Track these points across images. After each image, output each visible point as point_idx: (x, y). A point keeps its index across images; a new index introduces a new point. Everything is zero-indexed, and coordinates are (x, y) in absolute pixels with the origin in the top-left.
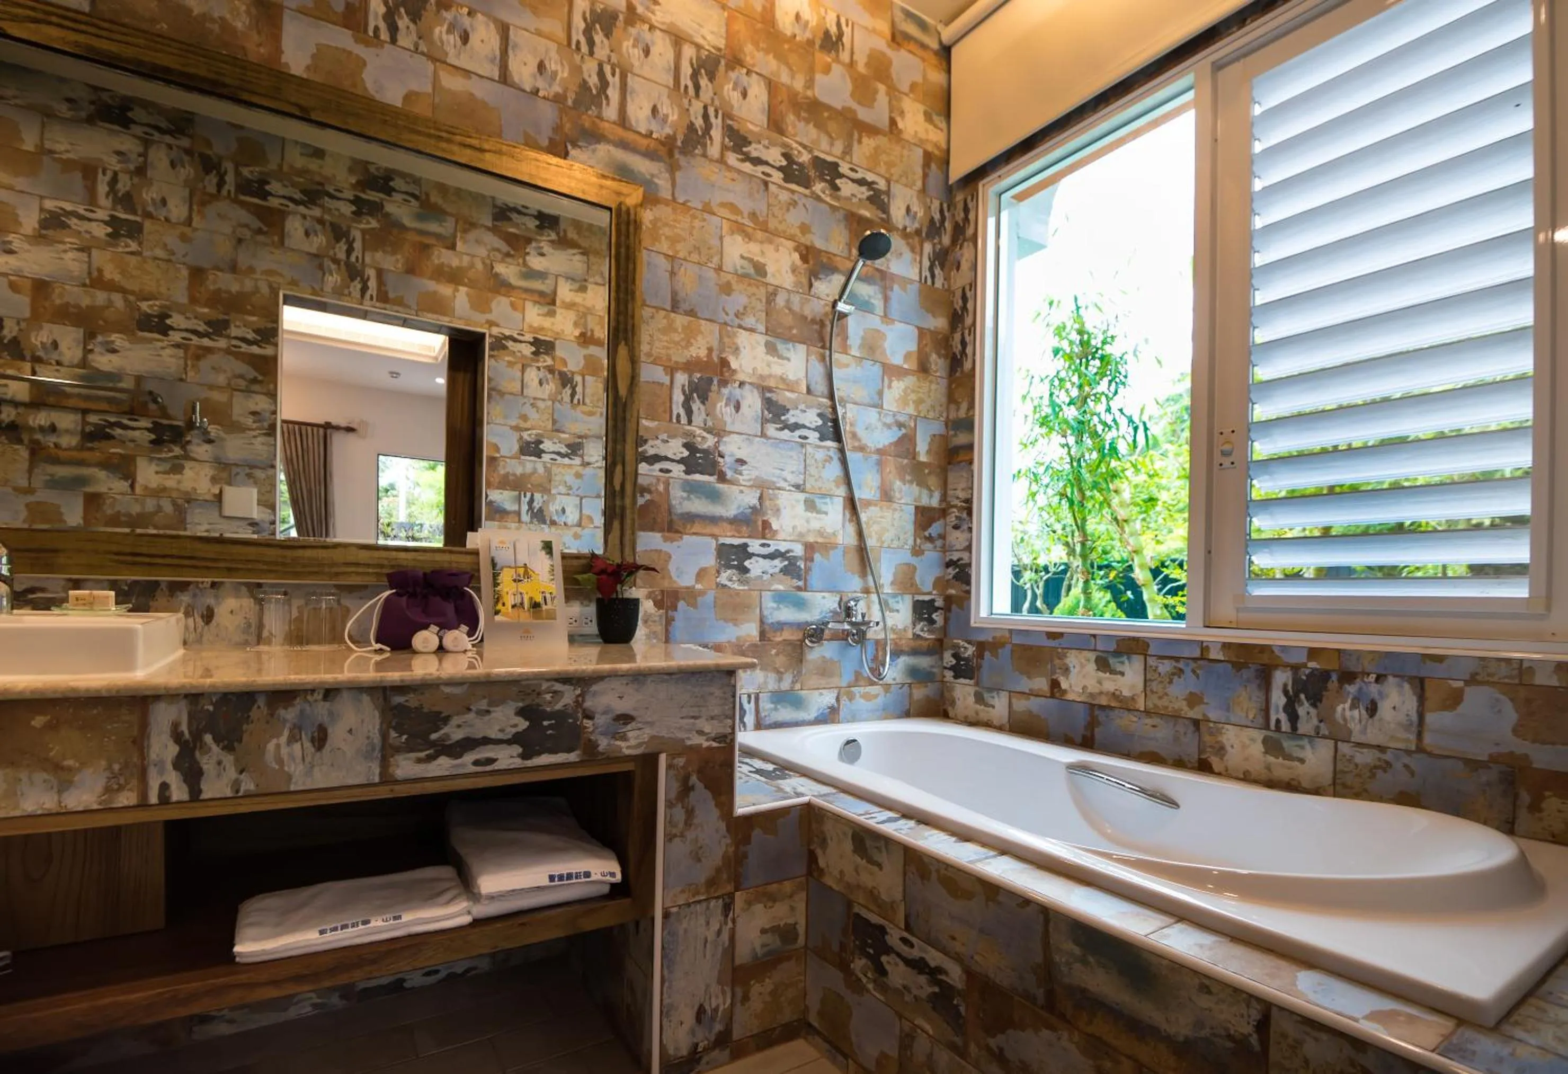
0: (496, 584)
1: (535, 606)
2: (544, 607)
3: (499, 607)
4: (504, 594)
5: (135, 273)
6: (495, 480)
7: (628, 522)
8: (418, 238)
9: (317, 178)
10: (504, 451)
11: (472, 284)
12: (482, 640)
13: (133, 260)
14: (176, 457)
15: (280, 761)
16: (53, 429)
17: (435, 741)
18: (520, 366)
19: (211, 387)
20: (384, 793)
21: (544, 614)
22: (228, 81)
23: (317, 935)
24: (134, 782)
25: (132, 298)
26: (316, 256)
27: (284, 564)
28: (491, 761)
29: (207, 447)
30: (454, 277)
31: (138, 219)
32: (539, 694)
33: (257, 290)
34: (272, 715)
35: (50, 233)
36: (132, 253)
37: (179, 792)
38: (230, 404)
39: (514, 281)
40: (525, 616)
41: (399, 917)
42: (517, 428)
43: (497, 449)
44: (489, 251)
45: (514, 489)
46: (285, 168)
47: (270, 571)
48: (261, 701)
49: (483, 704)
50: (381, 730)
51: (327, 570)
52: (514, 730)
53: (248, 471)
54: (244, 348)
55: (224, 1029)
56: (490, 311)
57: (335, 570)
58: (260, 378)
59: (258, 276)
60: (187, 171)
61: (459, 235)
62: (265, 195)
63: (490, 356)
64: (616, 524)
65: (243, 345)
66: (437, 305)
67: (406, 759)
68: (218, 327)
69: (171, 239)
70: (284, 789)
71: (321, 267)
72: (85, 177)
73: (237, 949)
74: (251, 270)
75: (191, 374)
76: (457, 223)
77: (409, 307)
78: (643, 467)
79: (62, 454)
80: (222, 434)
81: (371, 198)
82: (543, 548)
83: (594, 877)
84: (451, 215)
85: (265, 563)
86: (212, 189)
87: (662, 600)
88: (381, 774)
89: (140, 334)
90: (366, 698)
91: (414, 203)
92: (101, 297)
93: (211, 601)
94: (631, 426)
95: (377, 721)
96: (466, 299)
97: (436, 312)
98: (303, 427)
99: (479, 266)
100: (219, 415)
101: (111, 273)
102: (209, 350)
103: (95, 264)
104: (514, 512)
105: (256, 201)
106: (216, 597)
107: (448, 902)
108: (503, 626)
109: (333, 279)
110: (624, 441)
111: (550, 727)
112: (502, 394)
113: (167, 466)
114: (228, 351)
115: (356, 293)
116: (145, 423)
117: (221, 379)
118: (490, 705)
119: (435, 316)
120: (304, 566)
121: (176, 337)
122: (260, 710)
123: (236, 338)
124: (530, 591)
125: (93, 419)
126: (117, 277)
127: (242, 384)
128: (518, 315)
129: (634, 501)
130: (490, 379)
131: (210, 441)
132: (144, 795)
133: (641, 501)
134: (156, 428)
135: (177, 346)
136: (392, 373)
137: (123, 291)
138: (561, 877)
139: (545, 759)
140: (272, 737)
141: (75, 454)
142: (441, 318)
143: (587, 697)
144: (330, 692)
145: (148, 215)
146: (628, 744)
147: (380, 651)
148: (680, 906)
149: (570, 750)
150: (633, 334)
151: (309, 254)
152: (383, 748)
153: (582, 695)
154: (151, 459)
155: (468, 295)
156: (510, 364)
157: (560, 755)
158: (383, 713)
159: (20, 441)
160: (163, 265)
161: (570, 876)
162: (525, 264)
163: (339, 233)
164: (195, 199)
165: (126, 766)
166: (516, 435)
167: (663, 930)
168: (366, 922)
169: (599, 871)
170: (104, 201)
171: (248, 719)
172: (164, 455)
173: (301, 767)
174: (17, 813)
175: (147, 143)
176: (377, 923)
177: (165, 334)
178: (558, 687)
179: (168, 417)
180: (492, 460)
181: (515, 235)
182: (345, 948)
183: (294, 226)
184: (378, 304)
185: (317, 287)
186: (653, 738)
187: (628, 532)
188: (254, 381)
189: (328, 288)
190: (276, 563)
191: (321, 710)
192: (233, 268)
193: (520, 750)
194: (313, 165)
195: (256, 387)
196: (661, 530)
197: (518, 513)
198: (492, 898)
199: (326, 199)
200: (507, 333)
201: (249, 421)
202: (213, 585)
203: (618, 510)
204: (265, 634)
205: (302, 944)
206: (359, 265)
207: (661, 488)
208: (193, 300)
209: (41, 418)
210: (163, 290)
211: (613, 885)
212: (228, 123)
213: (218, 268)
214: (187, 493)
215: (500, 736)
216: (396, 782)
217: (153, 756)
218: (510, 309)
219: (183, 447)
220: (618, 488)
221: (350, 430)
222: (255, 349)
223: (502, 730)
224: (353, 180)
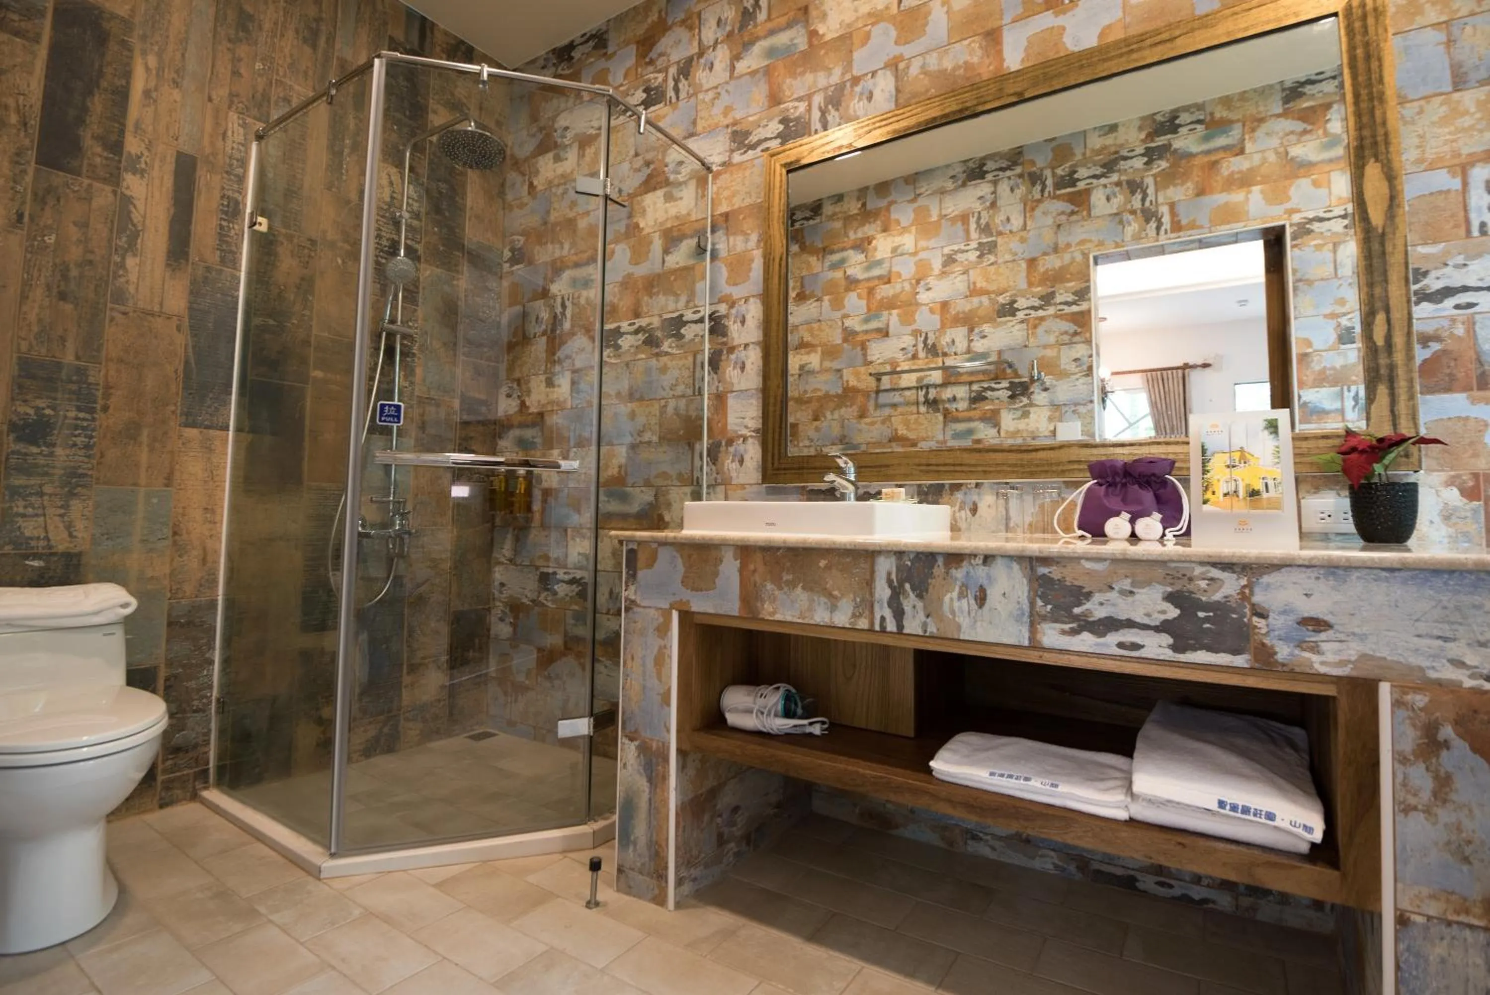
0: (1205, 472)
1: (1254, 494)
2: (1265, 495)
3: (1209, 495)
4: (1215, 482)
5: (994, 277)
6: (1309, 378)
7: (1402, 385)
8: (1206, 159)
9: (1113, 149)
10: (1318, 344)
11: (1265, 180)
12: (1188, 533)
13: (993, 268)
14: (1025, 406)
15: (953, 612)
16: (954, 399)
17: (1078, 615)
18: (1331, 246)
19: (1045, 347)
20: (1033, 657)
21: (1265, 503)
22: (968, 104)
23: (987, 775)
24: (867, 613)
25: (993, 296)
26: (1116, 214)
27: (1022, 466)
28: (1136, 647)
29: (1044, 394)
30: (1245, 181)
31: (994, 239)
32: (1191, 579)
33: (1073, 259)
34: (947, 573)
35: (947, 268)
36: (992, 264)
37: (891, 626)
38: (1058, 357)
39: (1314, 157)
40: (1241, 507)
41: (1056, 786)
42: (1333, 316)
43: (1309, 344)
44: (1282, 138)
45: (1334, 384)
46: (1088, 154)
47: (1013, 472)
48: (940, 561)
49: (1126, 584)
50: (1029, 597)
51: (1054, 468)
52: (1163, 617)
53: (1073, 408)
54: (1067, 310)
55: (986, 851)
56: (1289, 199)
57: (1061, 468)
58: (1079, 330)
59: (1073, 249)
60: (1021, 190)
61: (1247, 137)
62: (1073, 182)
63: (1293, 246)
64: (1382, 390)
65: (1065, 307)
66: (1229, 214)
67: (1050, 628)
68: (1047, 299)
69: (1015, 244)
70: (956, 637)
71: (1121, 222)
72: (963, 224)
73: (932, 764)
74: (1068, 245)
75: (1031, 340)
76: (1244, 125)
77: (1201, 227)
78: (1423, 310)
79: (960, 415)
80: (1054, 382)
81: (1160, 143)
82: (1266, 428)
83: (1278, 823)
84: (1238, 121)
85: (1010, 465)
86: (1038, 196)
87: (1477, 487)
88: (1030, 639)
89: (999, 320)
90: (1016, 566)
91: (1200, 128)
92: (976, 300)
93: (975, 498)
94: (1395, 260)
95: (1026, 589)
96: (1260, 196)
97: (1229, 222)
98: (1165, 373)
99: (1272, 157)
100: (1050, 366)
101: (981, 284)
102: (1042, 319)
103: (972, 280)
104: (1336, 410)
105: (1069, 190)
106: (979, 494)
107: (1107, 790)
108: (1213, 518)
109: (1133, 227)
110: (1386, 281)
111: (1207, 619)
112: (1310, 283)
113: (1019, 413)
114: (1056, 316)
115: (1152, 232)
116: (1005, 384)
117: (1052, 339)
118: (1133, 584)
119: (1228, 227)
120: (1037, 465)
121: (1020, 315)
122: (939, 569)
123: (1061, 303)
124: (1246, 477)
125: (975, 387)
126: (984, 284)
127: (1066, 338)
128: (1323, 191)
129: (1410, 357)
130: (1295, 271)
131: (1046, 389)
132: (872, 623)
133: (1421, 354)
134: (1012, 386)
135: (1022, 322)
136: (1240, 302)
137: (987, 293)
138: (1234, 808)
139: (1202, 657)
140: (947, 591)
141: (966, 414)
142: (1235, 225)
143: (1257, 590)
144: (988, 558)
145: (1000, 234)
146: (1323, 658)
147: (1082, 537)
148: (1429, 918)
149: (1236, 652)
150: (1387, 143)
151: (1111, 215)
152: (1031, 615)
153: (1250, 586)
154: (1010, 410)
155: (1262, 192)
156: (1318, 247)
157: (1223, 655)
158: (1030, 581)
159: (938, 410)
160: (1010, 265)
161: (1246, 810)
162: (1326, 133)
163: (1134, 186)
164: (1028, 208)
165: (863, 600)
166: (1333, 323)
167: (1397, 940)
168: (1027, 779)
169: (1287, 819)
170: (974, 235)
171: (931, 575)
172: (1017, 406)
173: (967, 620)
174: (812, 622)
175: (995, 183)
176: (1036, 783)
177: (1014, 315)
178: (1215, 573)
179: (1019, 377)
180: (1304, 357)
181: (1312, 107)
182: (1009, 796)
183: (1098, 198)
184: (1173, 235)
185: (1119, 240)
186: (1364, 657)
187: (1402, 397)
188: (1076, 334)
189: (1128, 237)
190: (1015, 465)
191: (980, 572)
192: (1056, 249)
193: (1171, 641)
194: (1109, 140)
195: (1077, 339)
196: (1467, 389)
197: (1342, 411)
198: (1152, 801)
199: (1122, 162)
200: (1311, 215)
201: (1072, 367)
202: (977, 485)
203: (1383, 371)
204: (1012, 525)
205: (977, 778)
206: (1153, 208)
207: (1460, 330)
208: (1030, 284)
209: (947, 393)
210: (1011, 283)
211: (1314, 845)
212: (1046, 141)
213: (1045, 254)
214: (1033, 432)
215: (1146, 621)
216: (1044, 649)
217: (877, 595)
218: (1312, 188)
219: (1029, 398)
220: (1380, 341)
221: (1206, 366)
222: (1075, 308)
223: (1148, 615)
224: (1143, 136)
